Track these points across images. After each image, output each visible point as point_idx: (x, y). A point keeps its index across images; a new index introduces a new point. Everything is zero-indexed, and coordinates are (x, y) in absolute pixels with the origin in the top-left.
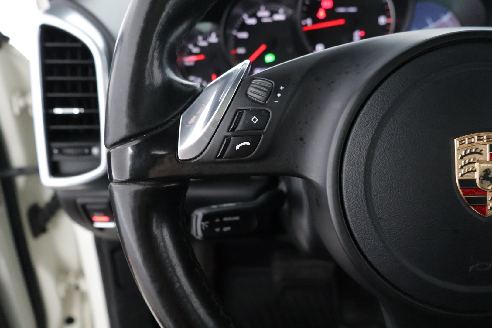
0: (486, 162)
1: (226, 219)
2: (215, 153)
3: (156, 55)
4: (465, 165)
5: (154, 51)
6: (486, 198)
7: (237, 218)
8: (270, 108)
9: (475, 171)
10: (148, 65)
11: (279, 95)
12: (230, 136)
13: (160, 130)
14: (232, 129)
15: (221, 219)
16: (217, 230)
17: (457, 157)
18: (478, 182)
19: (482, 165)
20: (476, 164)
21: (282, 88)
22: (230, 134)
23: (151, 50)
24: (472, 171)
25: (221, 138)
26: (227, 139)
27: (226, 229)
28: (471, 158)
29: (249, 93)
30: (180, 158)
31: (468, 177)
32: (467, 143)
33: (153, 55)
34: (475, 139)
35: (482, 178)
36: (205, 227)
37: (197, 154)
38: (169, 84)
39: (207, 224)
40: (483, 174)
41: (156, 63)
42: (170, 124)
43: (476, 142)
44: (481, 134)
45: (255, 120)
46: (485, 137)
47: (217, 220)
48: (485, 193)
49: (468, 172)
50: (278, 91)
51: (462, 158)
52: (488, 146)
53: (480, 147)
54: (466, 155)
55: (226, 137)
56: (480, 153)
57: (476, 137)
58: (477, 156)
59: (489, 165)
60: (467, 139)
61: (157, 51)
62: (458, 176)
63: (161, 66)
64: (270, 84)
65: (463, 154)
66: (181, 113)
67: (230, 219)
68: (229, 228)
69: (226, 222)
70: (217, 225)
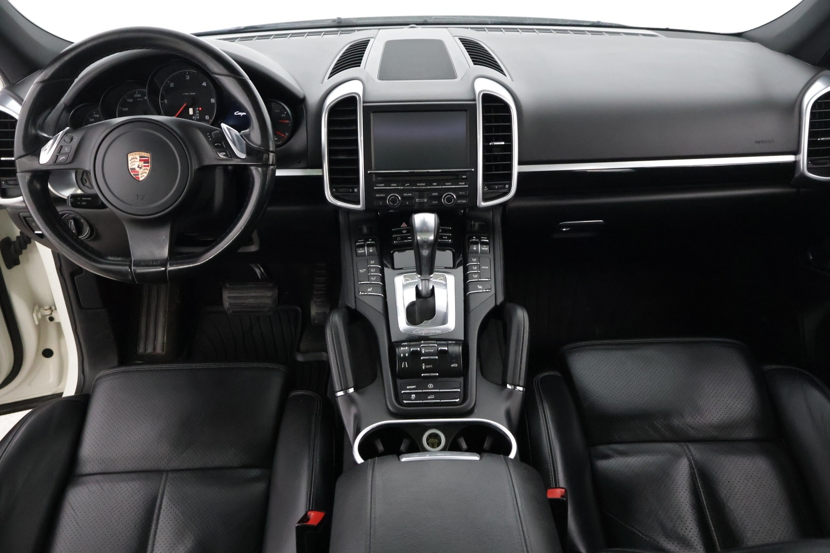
4: (132, 163)
7: (90, 199)
8: (72, 145)
9: (135, 165)
13: (33, 153)
14: (59, 153)
15: (81, 198)
16: (79, 203)
17: (129, 160)
18: (136, 168)
19: (137, 163)
20: (135, 163)
25: (55, 156)
26: (57, 156)
27: (83, 203)
28: (134, 160)
29: (65, 140)
30: (40, 163)
31: (133, 167)
34: (135, 154)
39: (73, 200)
42: (37, 151)
44: (137, 152)
45: (67, 148)
47: (79, 199)
48: (138, 172)
49: (133, 165)
51: (131, 160)
53: (137, 157)
56: (136, 159)
59: (139, 163)
60: (132, 154)
62: (129, 166)
66: (42, 147)
67: (86, 199)
68: (85, 203)
69: (84, 200)
70: (79, 201)
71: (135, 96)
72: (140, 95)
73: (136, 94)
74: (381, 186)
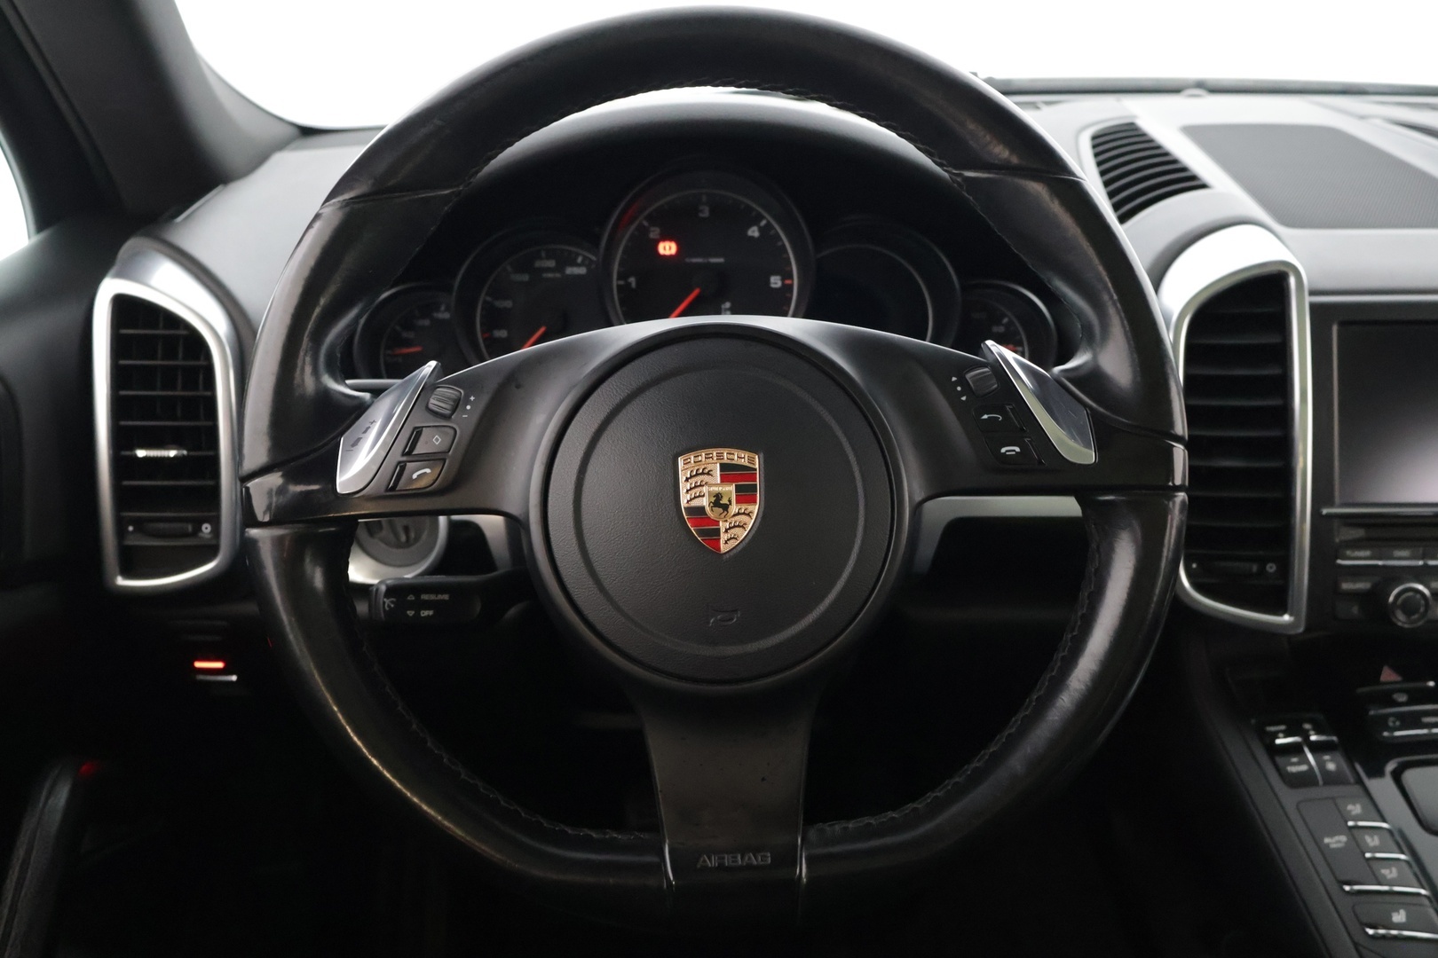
0: (716, 485)
1: (425, 597)
2: (385, 483)
3: (308, 359)
4: (691, 489)
5: (305, 355)
6: (719, 529)
7: (446, 597)
8: (457, 424)
9: (703, 496)
10: (298, 370)
11: (468, 407)
12: (405, 462)
13: (312, 456)
14: (408, 452)
15: (418, 597)
16: (411, 613)
17: (682, 478)
18: (708, 509)
19: (712, 489)
20: (704, 488)
21: (472, 398)
22: (404, 459)
23: (302, 354)
24: (699, 496)
25: (394, 464)
26: (402, 467)
27: (425, 613)
28: (699, 479)
29: (431, 406)
30: (338, 490)
31: (696, 503)
32: (692, 462)
33: (304, 360)
34: (702, 457)
35: (712, 505)
36: (389, 606)
37: (362, 487)
38: (325, 396)
39: (392, 602)
40: (713, 499)
41: (308, 369)
42: (327, 448)
43: (704, 459)
44: (709, 451)
45: (437, 440)
46: (715, 454)
47: (411, 598)
48: (717, 523)
49: (695, 497)
50: (467, 402)
51: (687, 480)
52: (718, 465)
53: (709, 467)
54: (691, 477)
55: (399, 463)
56: (708, 474)
57: (703, 454)
58: (706, 478)
59: (720, 488)
60: (692, 457)
61: (310, 354)
62: (683, 503)
63: (316, 373)
64: (456, 393)
65: (689, 476)
66: (342, 434)
67: (433, 597)
68: (431, 613)
69: (426, 602)
70: (411, 606)
71: (538, 264)
72: (551, 264)
73: (541, 258)
74: (1360, 559)
